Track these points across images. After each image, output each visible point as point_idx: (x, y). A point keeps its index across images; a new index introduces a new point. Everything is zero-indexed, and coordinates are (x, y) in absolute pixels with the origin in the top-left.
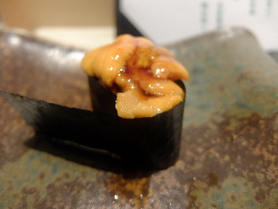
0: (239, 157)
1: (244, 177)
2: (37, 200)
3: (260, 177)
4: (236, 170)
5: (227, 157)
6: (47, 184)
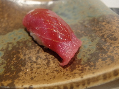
0: (87, 31)
1: (88, 36)
2: (13, 45)
3: (93, 35)
4: (86, 34)
5: (83, 32)
6: (17, 41)
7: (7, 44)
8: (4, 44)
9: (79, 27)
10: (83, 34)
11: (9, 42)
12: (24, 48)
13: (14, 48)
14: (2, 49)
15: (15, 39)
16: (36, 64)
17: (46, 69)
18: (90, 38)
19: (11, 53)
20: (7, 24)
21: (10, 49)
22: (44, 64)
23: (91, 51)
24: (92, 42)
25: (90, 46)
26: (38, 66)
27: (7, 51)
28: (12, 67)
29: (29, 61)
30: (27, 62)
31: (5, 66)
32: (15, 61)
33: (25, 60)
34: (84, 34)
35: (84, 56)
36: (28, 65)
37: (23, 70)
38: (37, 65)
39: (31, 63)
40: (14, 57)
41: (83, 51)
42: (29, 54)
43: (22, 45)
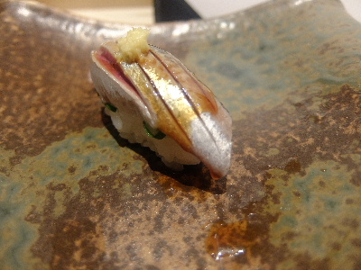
0: (327, 139)
2: (68, 197)
3: (356, 158)
4: (324, 153)
5: (311, 141)
6: (79, 179)
7: (47, 192)
8: (39, 193)
9: (295, 122)
11: (55, 184)
12: (108, 207)
13: (72, 205)
14: (31, 213)
15: (72, 170)
18: (344, 167)
19: (65, 230)
20: (43, 110)
21: (59, 210)
24: (357, 188)
25: (349, 202)
27: (48, 221)
29: (132, 265)
32: (81, 264)
33: (117, 261)
34: (318, 150)
35: (337, 247)
40: (77, 249)
41: (327, 223)
42: (127, 232)
43: (98, 195)
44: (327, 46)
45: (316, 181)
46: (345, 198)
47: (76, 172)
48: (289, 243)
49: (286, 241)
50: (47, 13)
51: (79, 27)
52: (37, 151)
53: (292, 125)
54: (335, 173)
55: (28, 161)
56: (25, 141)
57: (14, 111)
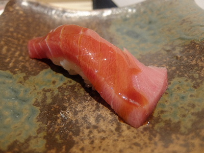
0: (182, 67)
1: (186, 77)
2: (53, 95)
3: (196, 76)
4: (180, 74)
5: (174, 68)
6: (58, 87)
7: (42, 93)
8: (38, 93)
9: (166, 59)
10: (174, 71)
11: (46, 89)
12: (72, 99)
13: (55, 99)
14: (36, 102)
15: (54, 82)
16: (98, 130)
17: (118, 140)
18: (190, 80)
19: (52, 110)
21: (49, 101)
22: (112, 131)
23: (197, 107)
24: (196, 90)
25: (191, 96)
26: (102, 134)
27: (44, 106)
28: (57, 137)
29: (85, 125)
30: (81, 126)
31: (46, 134)
32: (61, 125)
33: (78, 123)
34: (178, 72)
35: (184, 116)
36: (83, 133)
37: (78, 143)
38: (99, 132)
39: (88, 128)
40: (59, 118)
41: (180, 106)
42: (82, 111)
43: (67, 94)
44: (184, 20)
45: (176, 87)
46: (190, 94)
47: (56, 84)
48: (161, 115)
49: (160, 114)
50: (37, 5)
51: (54, 12)
52: (36, 73)
53: (165, 61)
54: (185, 83)
55: (32, 78)
56: (30, 69)
57: (24, 54)
